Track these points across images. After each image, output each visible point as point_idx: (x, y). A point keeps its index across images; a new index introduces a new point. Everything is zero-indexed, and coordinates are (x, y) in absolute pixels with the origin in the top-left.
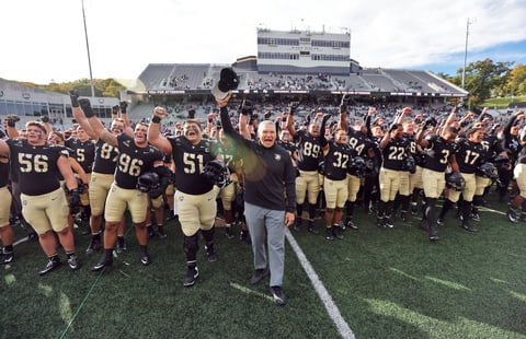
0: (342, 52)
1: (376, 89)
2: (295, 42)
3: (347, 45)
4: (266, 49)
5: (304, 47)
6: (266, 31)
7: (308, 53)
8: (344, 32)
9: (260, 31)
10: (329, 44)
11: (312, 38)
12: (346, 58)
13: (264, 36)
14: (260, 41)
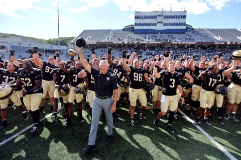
0: (181, 21)
1: (200, 40)
2: (155, 17)
3: (184, 17)
4: (139, 21)
5: (159, 19)
6: (139, 12)
7: (162, 22)
8: (183, 10)
9: (136, 12)
10: (174, 17)
11: (164, 15)
12: (184, 24)
13: (138, 15)
14: (136, 17)
